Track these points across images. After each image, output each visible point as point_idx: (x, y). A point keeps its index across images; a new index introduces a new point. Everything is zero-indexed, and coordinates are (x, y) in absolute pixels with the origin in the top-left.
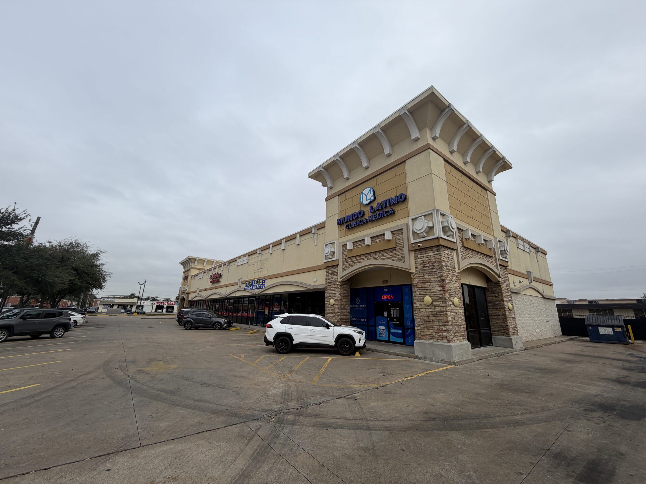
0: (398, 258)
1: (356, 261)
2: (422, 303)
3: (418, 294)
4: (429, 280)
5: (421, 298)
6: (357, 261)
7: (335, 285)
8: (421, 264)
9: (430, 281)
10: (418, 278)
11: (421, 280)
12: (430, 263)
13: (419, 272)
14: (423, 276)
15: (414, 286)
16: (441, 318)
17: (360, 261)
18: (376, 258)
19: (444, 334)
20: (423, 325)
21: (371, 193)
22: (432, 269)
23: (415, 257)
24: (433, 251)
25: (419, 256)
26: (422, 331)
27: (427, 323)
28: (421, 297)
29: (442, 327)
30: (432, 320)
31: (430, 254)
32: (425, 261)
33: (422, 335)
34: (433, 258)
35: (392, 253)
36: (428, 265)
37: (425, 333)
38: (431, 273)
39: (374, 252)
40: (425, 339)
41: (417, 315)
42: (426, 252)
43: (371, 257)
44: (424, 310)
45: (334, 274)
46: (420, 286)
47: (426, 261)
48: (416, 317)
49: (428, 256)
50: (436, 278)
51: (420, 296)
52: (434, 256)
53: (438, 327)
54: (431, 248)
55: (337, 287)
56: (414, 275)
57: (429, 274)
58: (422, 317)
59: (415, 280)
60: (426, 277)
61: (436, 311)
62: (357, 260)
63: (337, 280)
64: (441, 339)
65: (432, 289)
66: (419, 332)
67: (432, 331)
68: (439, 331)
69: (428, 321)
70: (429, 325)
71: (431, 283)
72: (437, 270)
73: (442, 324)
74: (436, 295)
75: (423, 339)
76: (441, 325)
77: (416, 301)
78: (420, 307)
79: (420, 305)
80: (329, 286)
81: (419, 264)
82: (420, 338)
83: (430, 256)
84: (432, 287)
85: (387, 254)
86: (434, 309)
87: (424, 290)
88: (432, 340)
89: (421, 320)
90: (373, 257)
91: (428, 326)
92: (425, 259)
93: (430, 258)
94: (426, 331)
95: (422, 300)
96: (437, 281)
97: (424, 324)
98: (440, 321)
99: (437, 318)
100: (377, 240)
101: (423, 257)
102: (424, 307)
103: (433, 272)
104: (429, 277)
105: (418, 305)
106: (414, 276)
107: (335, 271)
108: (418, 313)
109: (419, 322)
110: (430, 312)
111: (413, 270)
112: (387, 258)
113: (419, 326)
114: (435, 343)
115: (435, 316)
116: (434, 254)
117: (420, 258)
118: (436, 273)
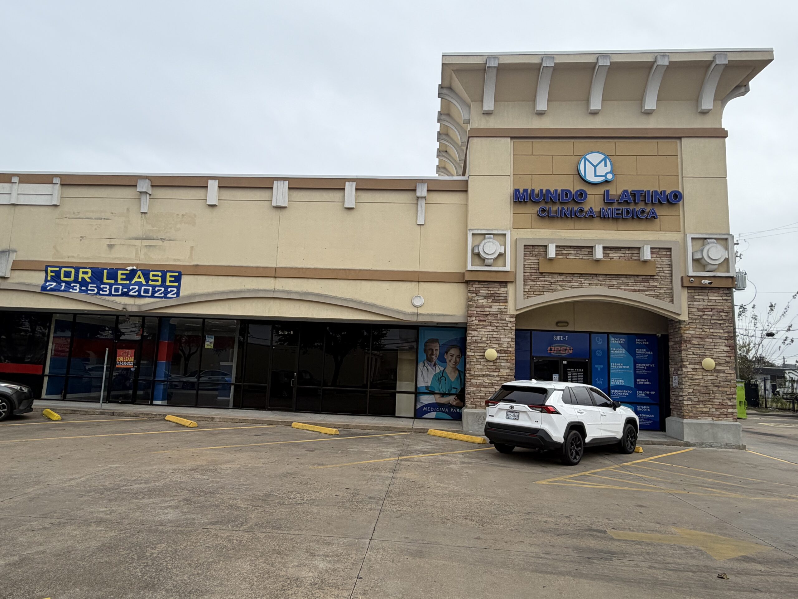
0: (658, 294)
1: (560, 283)
2: (697, 367)
3: (691, 353)
4: (711, 335)
5: (695, 360)
6: (564, 284)
7: (499, 322)
8: (699, 309)
9: (712, 337)
10: (693, 329)
11: (697, 333)
12: (713, 311)
13: (694, 321)
14: (702, 328)
15: (685, 342)
16: (726, 389)
17: (572, 284)
18: (610, 286)
19: (729, 410)
20: (697, 399)
21: (606, 166)
22: (717, 320)
23: (688, 297)
24: (719, 295)
25: (696, 297)
26: (694, 407)
27: (704, 395)
28: (697, 359)
29: (727, 401)
30: (711, 392)
31: (714, 297)
32: (705, 307)
33: (695, 412)
34: (719, 304)
35: (645, 284)
36: (711, 313)
37: (699, 410)
38: (714, 326)
39: (606, 275)
40: (699, 418)
41: (688, 383)
42: (709, 294)
43: (600, 283)
44: (701, 377)
45: (496, 298)
46: (696, 343)
47: (708, 307)
48: (687, 387)
49: (711, 299)
50: (721, 333)
51: (694, 356)
52: (721, 301)
53: (721, 401)
54: (718, 289)
55: (505, 325)
56: (685, 324)
57: (712, 327)
58: (695, 388)
59: (687, 332)
60: (706, 330)
61: (719, 379)
62: (563, 281)
63: (507, 312)
64: (725, 416)
65: (715, 348)
66: (690, 409)
67: (711, 406)
68: (722, 407)
69: (706, 392)
70: (706, 397)
71: (714, 340)
72: (724, 323)
73: (727, 396)
74: (720, 358)
75: (696, 418)
76: (726, 398)
77: (687, 363)
78: (694, 373)
79: (694, 369)
80: (480, 321)
81: (697, 309)
82: (691, 417)
83: (714, 301)
84: (715, 345)
85: (634, 284)
86: (717, 376)
87: (701, 349)
88: (711, 419)
89: (694, 391)
90: (604, 283)
91: (705, 399)
92: (706, 303)
93: (715, 304)
94: (701, 406)
95: (700, 363)
96: (724, 338)
97: (699, 397)
98: (724, 393)
99: (720, 389)
100: (615, 255)
101: (702, 300)
102: (700, 373)
103: (718, 325)
104: (712, 331)
105: (691, 370)
106: (686, 326)
107: (498, 292)
108: (690, 381)
109: (690, 394)
110: (709, 381)
111: (684, 317)
112: (635, 290)
113: (689, 399)
114: (715, 422)
115: (717, 386)
116: (720, 298)
117: (697, 300)
118: (722, 325)
